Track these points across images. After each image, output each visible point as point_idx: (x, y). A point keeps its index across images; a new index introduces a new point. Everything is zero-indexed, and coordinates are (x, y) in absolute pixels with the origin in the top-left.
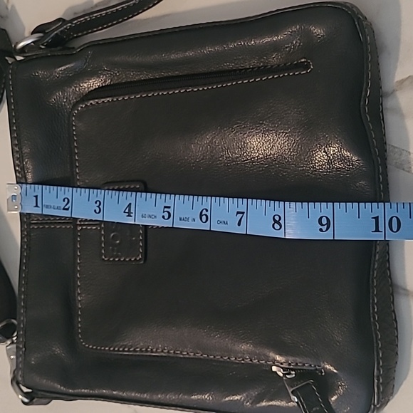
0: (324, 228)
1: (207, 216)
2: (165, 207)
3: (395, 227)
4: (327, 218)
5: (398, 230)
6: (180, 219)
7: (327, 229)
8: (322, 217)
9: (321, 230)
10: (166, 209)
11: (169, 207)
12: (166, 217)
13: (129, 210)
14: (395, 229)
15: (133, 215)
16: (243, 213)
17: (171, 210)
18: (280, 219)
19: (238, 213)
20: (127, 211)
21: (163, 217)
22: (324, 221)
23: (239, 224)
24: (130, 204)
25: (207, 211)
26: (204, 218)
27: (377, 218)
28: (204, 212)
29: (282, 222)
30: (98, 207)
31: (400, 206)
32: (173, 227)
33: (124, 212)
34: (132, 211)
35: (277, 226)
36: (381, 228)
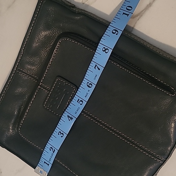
0: (117, 33)
1: (90, 84)
2: (78, 102)
3: (130, 9)
4: (114, 30)
5: (132, 8)
6: (86, 97)
7: (118, 32)
8: (112, 32)
9: (117, 34)
10: (79, 102)
11: (79, 100)
12: (82, 103)
13: (70, 117)
14: (131, 9)
15: (73, 117)
16: (96, 65)
17: (80, 99)
18: (104, 48)
19: (95, 68)
20: (70, 119)
21: (81, 104)
22: (114, 32)
23: (99, 69)
24: (68, 116)
25: (88, 83)
26: (90, 86)
27: (124, 13)
28: (88, 84)
29: (106, 48)
30: (61, 134)
31: (124, 4)
32: (87, 102)
33: (69, 120)
34: (71, 116)
35: (107, 51)
36: (128, 13)
